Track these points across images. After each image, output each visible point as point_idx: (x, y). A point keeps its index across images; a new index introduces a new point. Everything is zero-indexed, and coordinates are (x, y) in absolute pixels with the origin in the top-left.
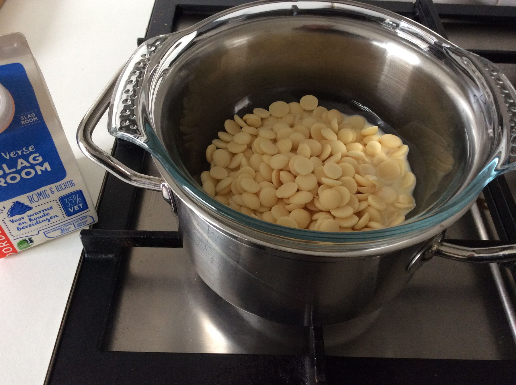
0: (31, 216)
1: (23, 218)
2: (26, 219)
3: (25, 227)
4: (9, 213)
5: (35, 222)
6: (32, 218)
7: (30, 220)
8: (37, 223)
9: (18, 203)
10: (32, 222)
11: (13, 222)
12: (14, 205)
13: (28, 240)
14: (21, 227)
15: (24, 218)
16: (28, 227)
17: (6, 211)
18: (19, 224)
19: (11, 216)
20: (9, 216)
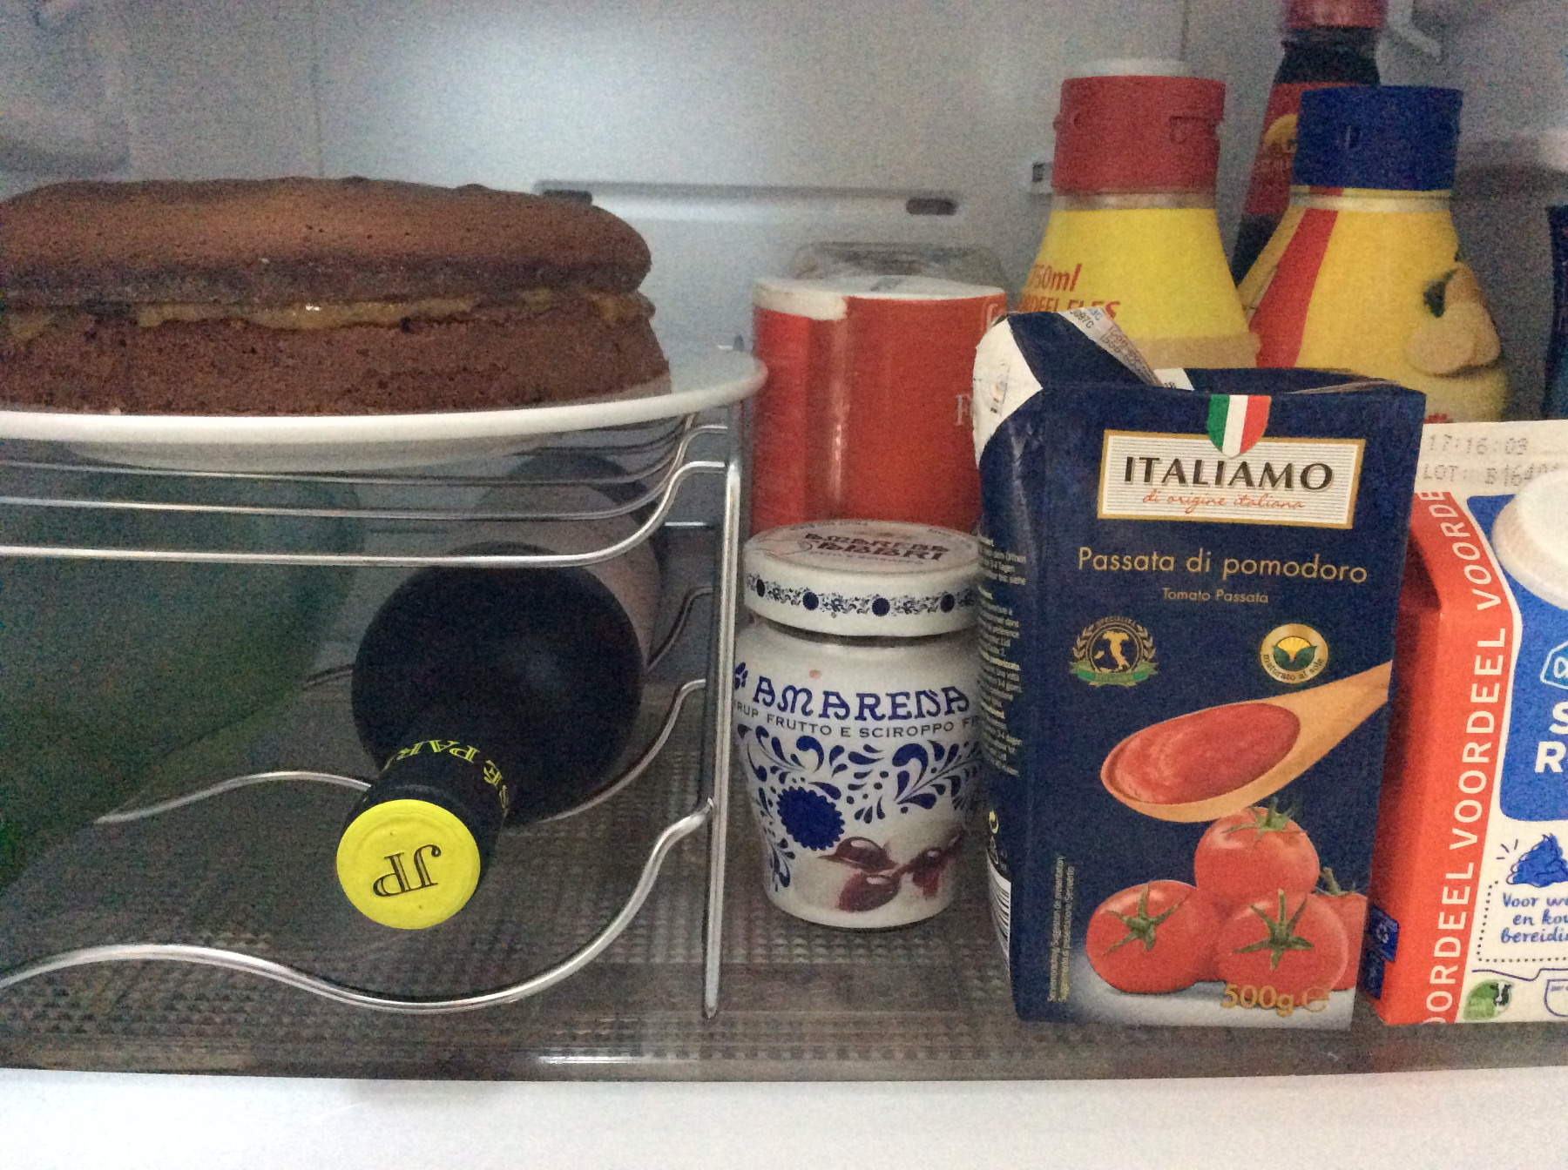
0: (1554, 902)
1: (1534, 901)
2: (1536, 912)
3: (1522, 938)
4: (1515, 869)
5: (1550, 929)
6: (1555, 912)
7: (1546, 918)
8: (1553, 937)
9: (1550, 845)
10: (1546, 926)
11: (1506, 904)
12: (1542, 846)
13: (1501, 987)
14: (1514, 930)
15: (1537, 903)
16: (1529, 939)
17: (1514, 857)
18: (1516, 920)
19: (1515, 882)
20: (1511, 880)
